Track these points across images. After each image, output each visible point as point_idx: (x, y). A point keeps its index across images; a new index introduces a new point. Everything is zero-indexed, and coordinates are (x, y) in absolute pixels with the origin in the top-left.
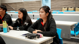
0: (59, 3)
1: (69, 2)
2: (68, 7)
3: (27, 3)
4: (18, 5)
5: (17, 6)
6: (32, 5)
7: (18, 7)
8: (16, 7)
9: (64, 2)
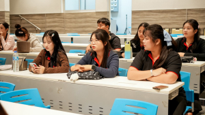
0: (151, 19)
1: (172, 17)
2: (170, 27)
3: (73, 16)
4: (50, 20)
5: (46, 23)
6: (86, 22)
7: (48, 24)
8: (44, 25)
9: (162, 16)
